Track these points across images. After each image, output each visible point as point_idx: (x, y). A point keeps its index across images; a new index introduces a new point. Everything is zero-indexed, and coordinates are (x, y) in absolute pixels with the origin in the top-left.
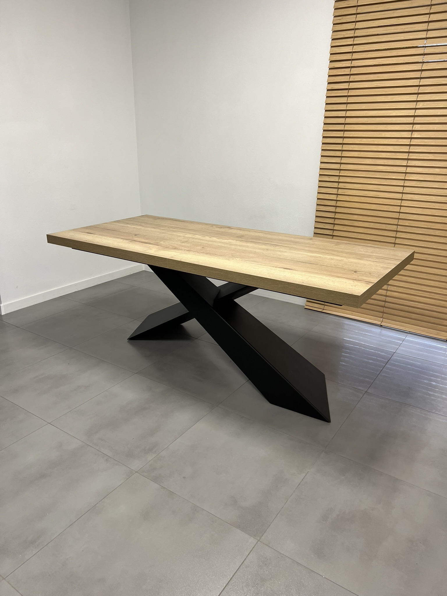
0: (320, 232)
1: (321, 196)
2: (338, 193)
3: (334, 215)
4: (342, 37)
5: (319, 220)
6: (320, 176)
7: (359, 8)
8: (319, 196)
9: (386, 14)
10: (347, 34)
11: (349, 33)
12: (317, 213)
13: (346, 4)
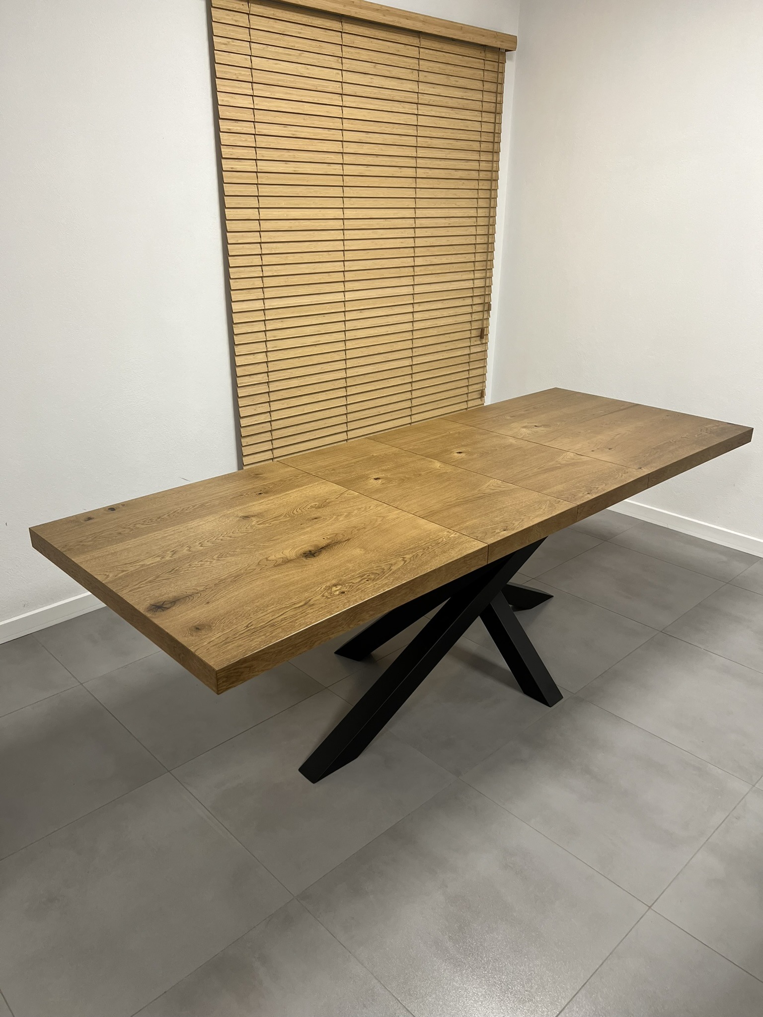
2: (266, 350)
3: (267, 386)
4: (235, 77)
6: (229, 326)
7: (253, 32)
8: (233, 362)
13: (233, 19)
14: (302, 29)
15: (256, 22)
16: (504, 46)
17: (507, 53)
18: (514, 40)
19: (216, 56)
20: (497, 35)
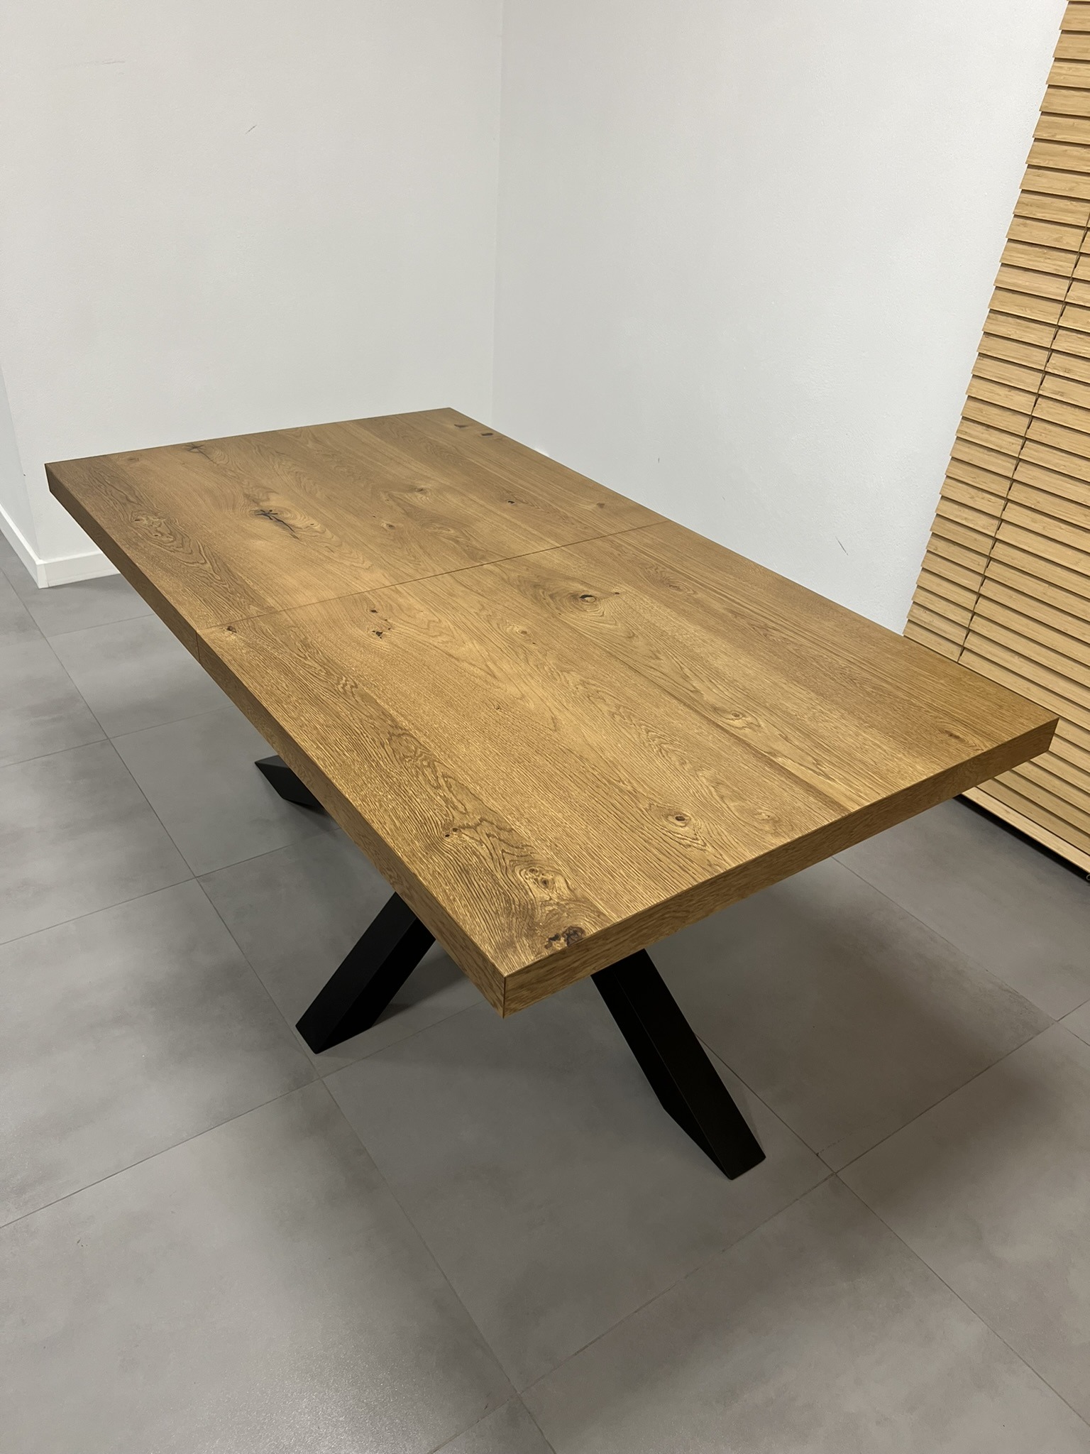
0: (957, 516)
1: (985, 391)
2: (1041, 392)
3: (1013, 468)
5: (962, 472)
6: (991, 315)
8: (974, 390)
12: (958, 447)
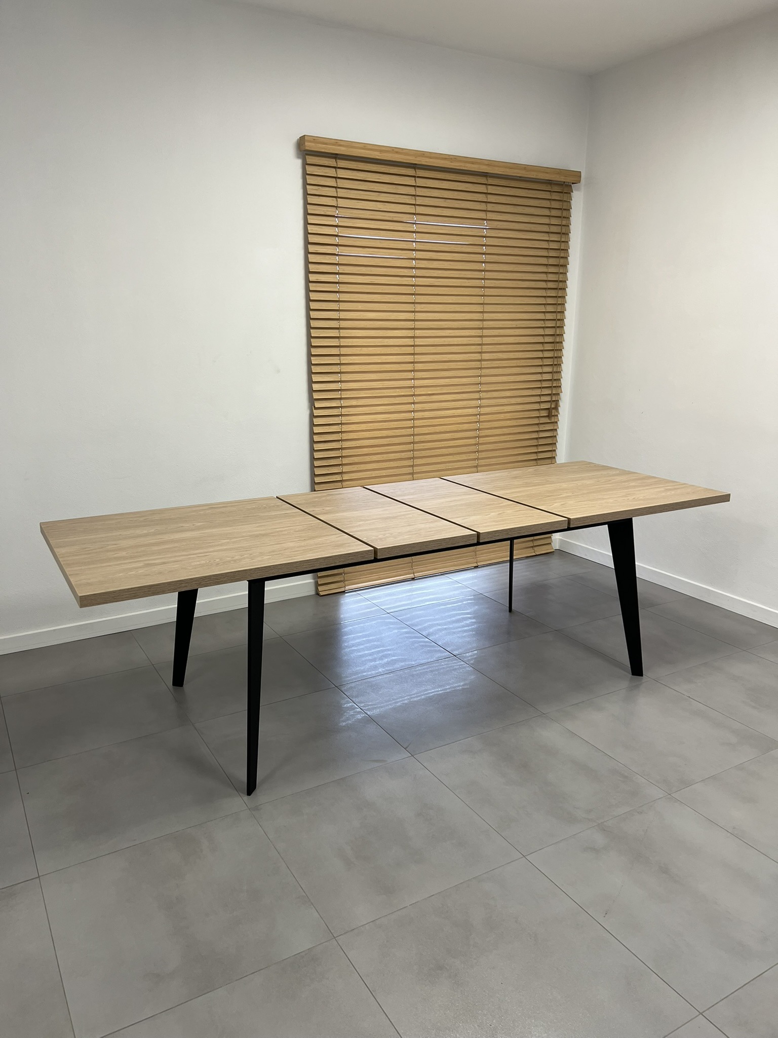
1: (317, 430)
4: (322, 213)
5: (317, 463)
7: (338, 180)
8: (312, 430)
9: (371, 195)
10: (328, 211)
11: (330, 210)
13: (322, 172)
14: (380, 176)
15: (342, 173)
16: (569, 180)
17: (572, 185)
18: (578, 175)
19: (308, 199)
20: (559, 172)
